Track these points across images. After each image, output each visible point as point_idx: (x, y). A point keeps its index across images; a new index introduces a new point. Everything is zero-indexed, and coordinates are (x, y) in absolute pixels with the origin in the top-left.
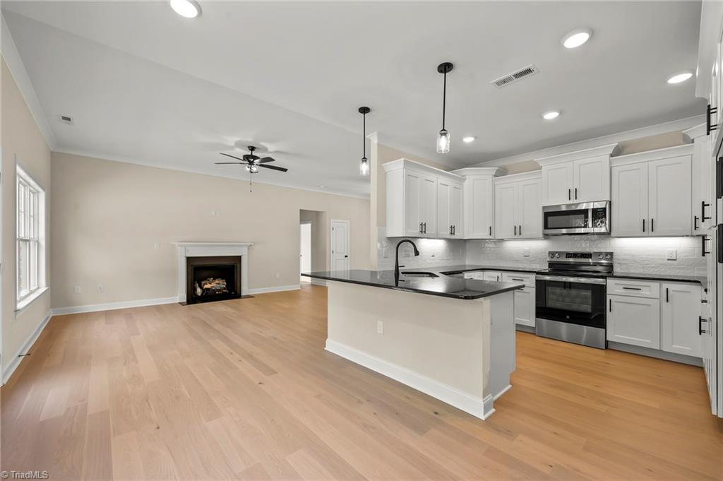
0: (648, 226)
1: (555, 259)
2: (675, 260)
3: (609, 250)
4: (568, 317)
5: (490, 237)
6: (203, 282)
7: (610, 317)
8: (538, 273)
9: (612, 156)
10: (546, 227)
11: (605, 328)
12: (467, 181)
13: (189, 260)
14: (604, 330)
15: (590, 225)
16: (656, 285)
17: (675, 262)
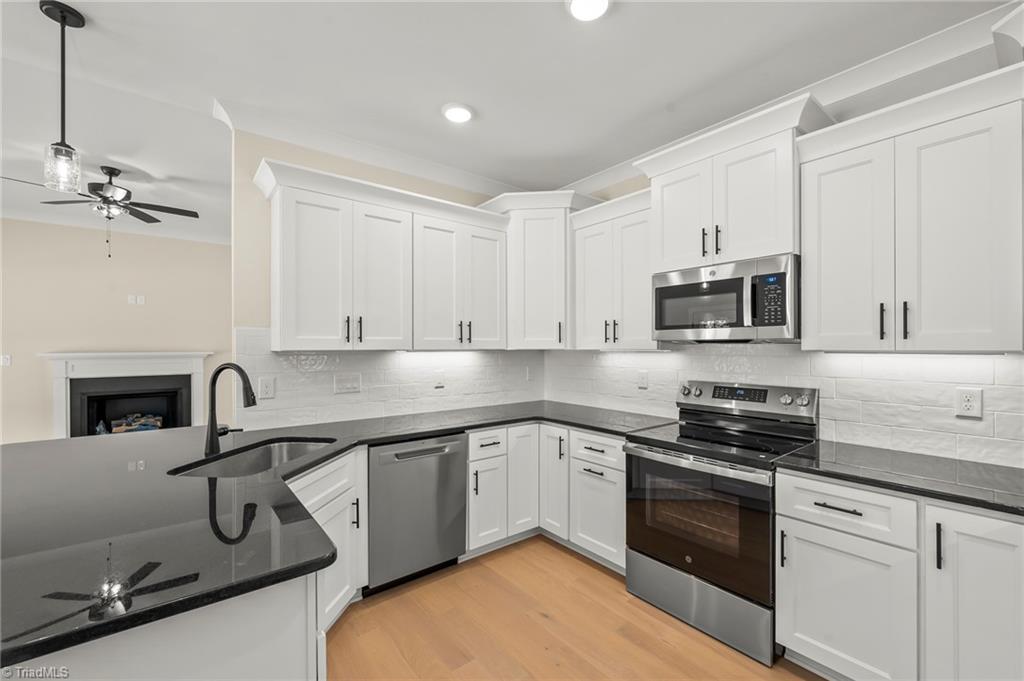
0: (894, 323)
1: (692, 401)
2: (980, 419)
3: (808, 384)
4: (689, 559)
5: (561, 346)
6: (113, 422)
7: (785, 580)
8: (631, 438)
9: (800, 131)
10: (660, 324)
11: (772, 608)
12: (511, 221)
13: (75, 383)
14: (768, 613)
15: (747, 319)
16: (906, 505)
17: (978, 425)
